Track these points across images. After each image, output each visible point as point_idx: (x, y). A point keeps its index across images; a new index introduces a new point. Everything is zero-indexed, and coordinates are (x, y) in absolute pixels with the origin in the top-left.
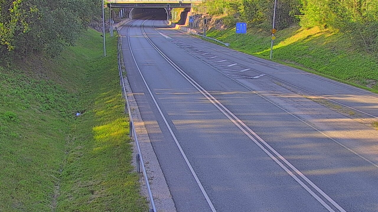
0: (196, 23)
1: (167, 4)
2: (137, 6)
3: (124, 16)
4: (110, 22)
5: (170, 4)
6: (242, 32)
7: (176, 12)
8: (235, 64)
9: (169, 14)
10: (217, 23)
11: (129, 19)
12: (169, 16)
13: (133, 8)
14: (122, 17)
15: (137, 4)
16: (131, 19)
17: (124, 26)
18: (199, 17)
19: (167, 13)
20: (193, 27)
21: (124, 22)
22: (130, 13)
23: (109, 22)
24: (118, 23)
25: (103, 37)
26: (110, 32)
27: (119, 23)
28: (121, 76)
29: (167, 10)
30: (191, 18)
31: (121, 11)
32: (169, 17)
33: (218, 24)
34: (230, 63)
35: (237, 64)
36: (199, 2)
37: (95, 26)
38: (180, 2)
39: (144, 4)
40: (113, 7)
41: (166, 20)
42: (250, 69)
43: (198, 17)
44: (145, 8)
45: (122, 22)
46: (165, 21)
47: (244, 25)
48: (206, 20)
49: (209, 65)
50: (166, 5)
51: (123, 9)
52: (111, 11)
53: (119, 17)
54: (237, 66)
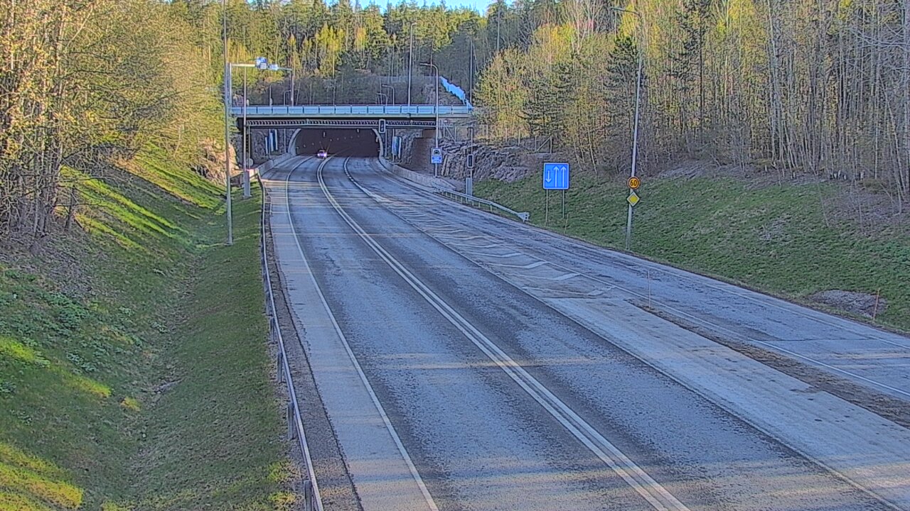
0: (448, 165)
1: (378, 119)
2: (308, 124)
3: (277, 149)
4: (243, 162)
5: (386, 119)
6: (559, 186)
7: (400, 139)
8: (541, 263)
9: (384, 143)
10: (499, 165)
11: (288, 155)
12: (384, 147)
13: (299, 130)
14: (272, 150)
15: (308, 120)
16: (294, 154)
17: (277, 171)
18: (457, 151)
19: (380, 140)
20: (442, 174)
21: (277, 161)
22: (291, 141)
23: (241, 162)
24: (264, 163)
25: (226, 198)
26: (243, 186)
27: (263, 165)
28: (268, 290)
29: (380, 134)
30: (436, 153)
31: (271, 134)
32: (384, 151)
33: (501, 166)
34: (531, 259)
35: (547, 262)
36: (455, 116)
37: (207, 171)
38: (410, 114)
39: (325, 121)
40: (251, 127)
41: (378, 156)
42: (579, 274)
43: (454, 151)
44: (327, 129)
45: (271, 161)
46: (375, 159)
47: (564, 168)
48: (471, 156)
49: (478, 264)
50: (378, 124)
51: (276, 131)
52: (247, 136)
53: (265, 149)
54: (548, 268)
